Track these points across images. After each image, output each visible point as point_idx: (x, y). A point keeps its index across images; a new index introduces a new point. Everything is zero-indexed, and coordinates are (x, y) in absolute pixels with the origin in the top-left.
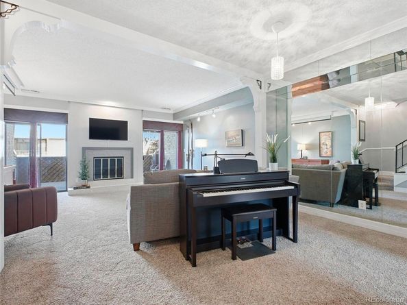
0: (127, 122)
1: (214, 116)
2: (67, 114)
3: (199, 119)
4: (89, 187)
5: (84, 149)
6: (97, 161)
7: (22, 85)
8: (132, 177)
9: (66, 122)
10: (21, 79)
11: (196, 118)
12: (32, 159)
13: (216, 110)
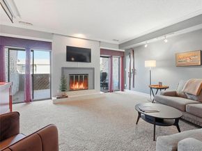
0: (90, 49)
1: (166, 41)
2: (50, 43)
3: (146, 46)
4: (67, 97)
5: (63, 68)
6: (71, 77)
7: (19, 15)
8: (94, 88)
9: (51, 48)
10: (19, 10)
11: (143, 45)
12: (28, 76)
13: (168, 36)
